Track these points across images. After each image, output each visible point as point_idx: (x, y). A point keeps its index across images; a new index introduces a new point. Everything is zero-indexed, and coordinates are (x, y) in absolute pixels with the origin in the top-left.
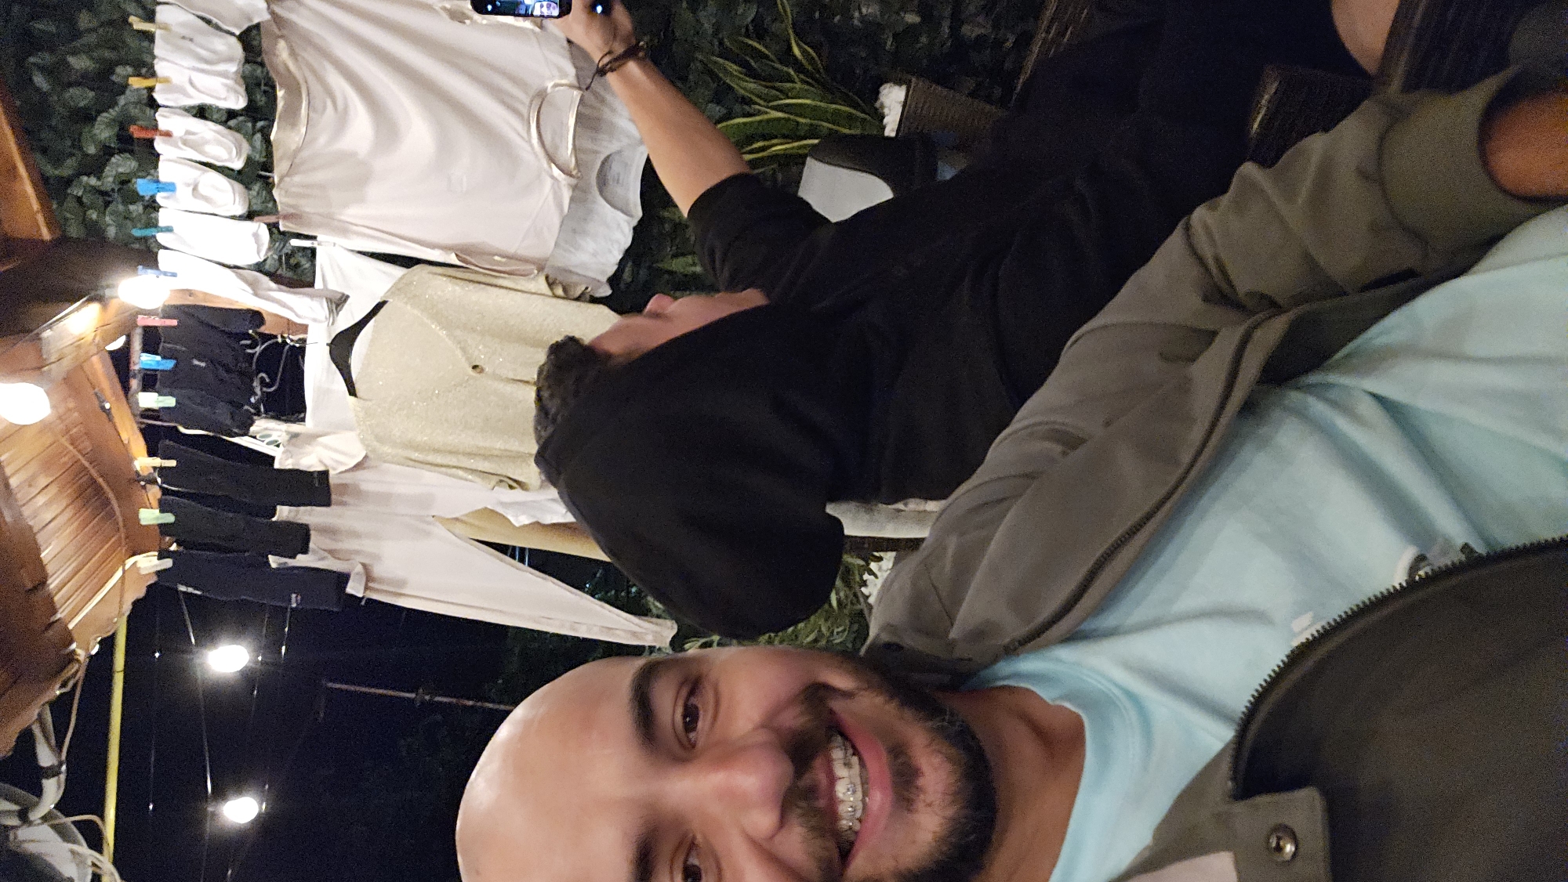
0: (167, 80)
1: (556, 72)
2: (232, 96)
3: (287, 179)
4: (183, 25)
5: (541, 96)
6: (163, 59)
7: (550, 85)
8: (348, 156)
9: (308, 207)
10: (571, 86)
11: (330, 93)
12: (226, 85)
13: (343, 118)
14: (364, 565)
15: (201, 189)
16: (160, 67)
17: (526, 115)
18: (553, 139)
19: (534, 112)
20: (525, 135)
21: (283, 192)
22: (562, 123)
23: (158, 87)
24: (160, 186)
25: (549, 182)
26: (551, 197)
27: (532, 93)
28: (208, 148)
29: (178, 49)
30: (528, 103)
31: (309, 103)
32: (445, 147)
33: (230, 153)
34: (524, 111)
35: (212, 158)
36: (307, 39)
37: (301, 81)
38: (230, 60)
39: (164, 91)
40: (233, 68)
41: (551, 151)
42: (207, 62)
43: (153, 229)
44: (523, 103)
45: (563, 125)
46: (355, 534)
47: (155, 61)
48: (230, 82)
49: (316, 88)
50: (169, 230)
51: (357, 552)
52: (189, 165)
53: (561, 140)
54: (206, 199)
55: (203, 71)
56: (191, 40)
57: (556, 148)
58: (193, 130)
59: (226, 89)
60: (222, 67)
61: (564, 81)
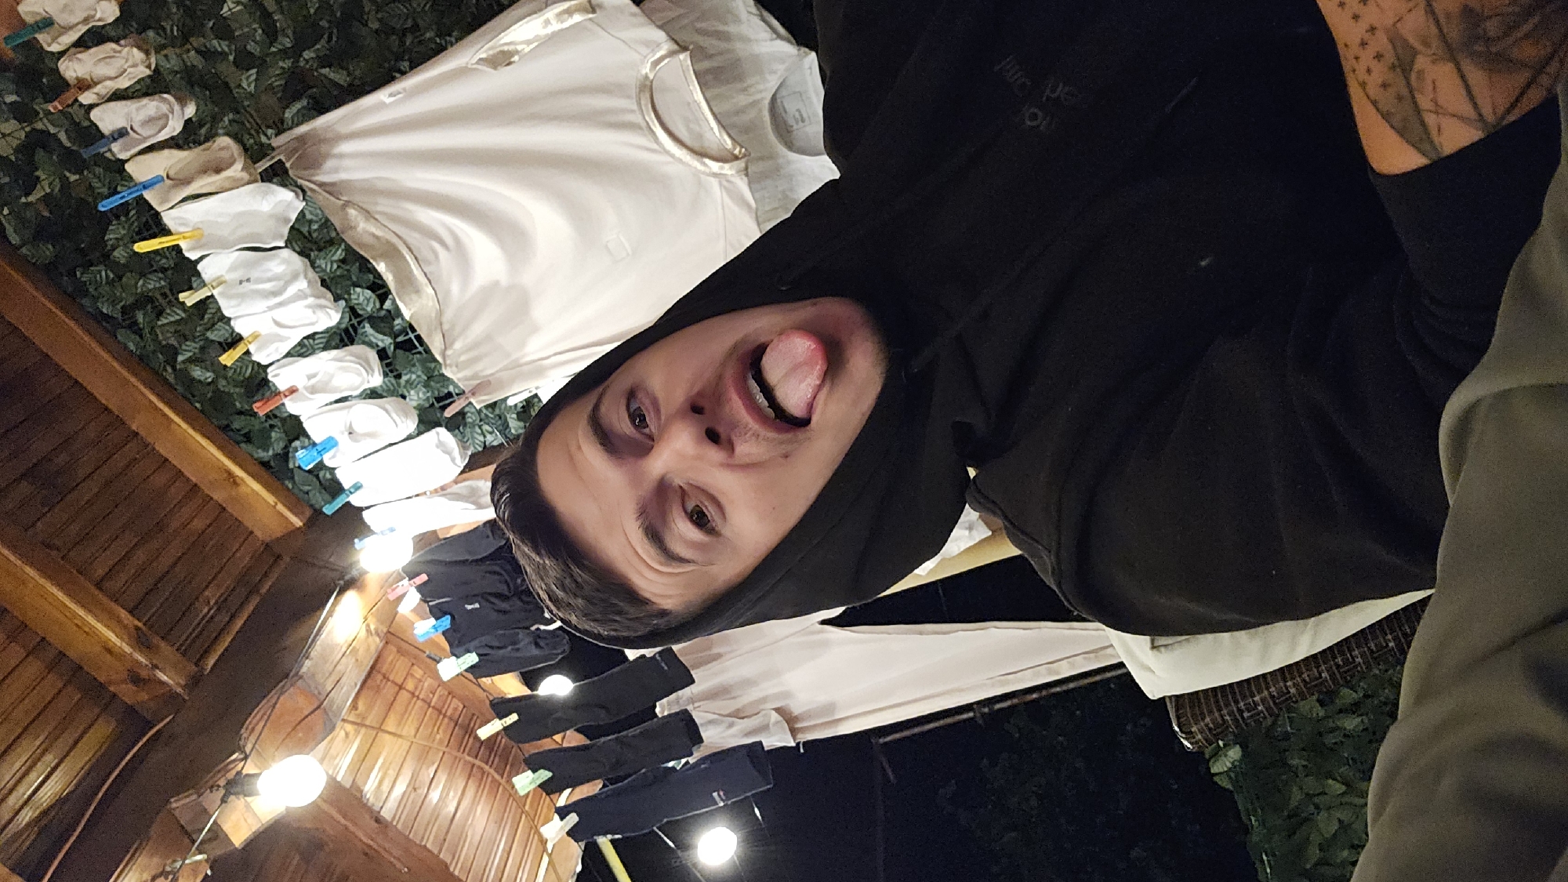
0: (256, 336)
1: (644, 50)
2: (320, 314)
3: (449, 352)
4: (233, 268)
5: (647, 88)
6: (236, 318)
7: (646, 69)
8: (491, 290)
9: (487, 368)
10: (671, 54)
11: (431, 235)
12: (309, 307)
13: (459, 250)
14: (777, 710)
15: (357, 428)
16: (239, 327)
17: (644, 125)
18: (689, 129)
19: (649, 115)
20: (655, 146)
21: (454, 368)
22: (689, 104)
23: (252, 348)
24: (319, 448)
25: (714, 182)
26: (727, 200)
27: (633, 92)
28: (335, 383)
29: (242, 297)
30: (635, 107)
31: (416, 258)
32: (580, 217)
33: (360, 374)
34: (636, 118)
35: (346, 390)
36: (372, 190)
37: (395, 240)
38: (295, 277)
39: (259, 349)
40: (302, 284)
41: (696, 145)
42: (275, 294)
43: (343, 496)
44: (633, 111)
45: (690, 105)
46: (748, 683)
47: (232, 323)
48: (311, 300)
49: (413, 238)
50: (357, 487)
51: (764, 700)
52: (329, 411)
53: (700, 125)
54: (371, 435)
55: (281, 304)
56: (248, 280)
57: (700, 136)
58: (312, 371)
59: (310, 310)
60: (292, 290)
61: (662, 52)
